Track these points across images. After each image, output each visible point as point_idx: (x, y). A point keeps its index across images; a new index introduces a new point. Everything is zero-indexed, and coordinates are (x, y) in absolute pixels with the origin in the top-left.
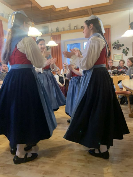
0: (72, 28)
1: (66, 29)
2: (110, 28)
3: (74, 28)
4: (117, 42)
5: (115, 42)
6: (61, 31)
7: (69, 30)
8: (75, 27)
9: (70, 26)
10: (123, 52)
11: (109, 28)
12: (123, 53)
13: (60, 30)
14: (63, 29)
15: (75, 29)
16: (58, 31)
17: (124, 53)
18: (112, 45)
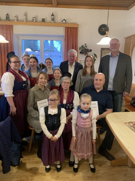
0: (30, 18)
1: (20, 18)
2: (78, 28)
3: (32, 19)
4: (84, 46)
5: (83, 46)
6: (13, 20)
7: (25, 21)
8: (34, 18)
9: (26, 15)
11: (76, 28)
13: (11, 18)
14: (16, 18)
15: (34, 21)
16: (9, 20)
18: (78, 49)
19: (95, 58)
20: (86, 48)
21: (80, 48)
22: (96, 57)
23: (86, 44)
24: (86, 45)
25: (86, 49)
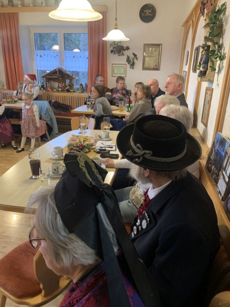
6: (17, 6)
12: (127, 63)
19: (135, 60)
21: (111, 44)
25: (119, 46)
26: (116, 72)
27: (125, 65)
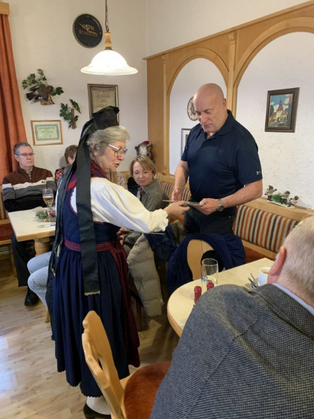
4: (38, 76)
5: (33, 76)
10: (61, 115)
12: (62, 119)
17: (65, 119)
18: (20, 85)
19: (76, 113)
20: (43, 82)
21: (24, 82)
22: (78, 109)
23: (41, 72)
24: (42, 74)
25: (44, 85)
26: (41, 135)
27: (58, 123)
